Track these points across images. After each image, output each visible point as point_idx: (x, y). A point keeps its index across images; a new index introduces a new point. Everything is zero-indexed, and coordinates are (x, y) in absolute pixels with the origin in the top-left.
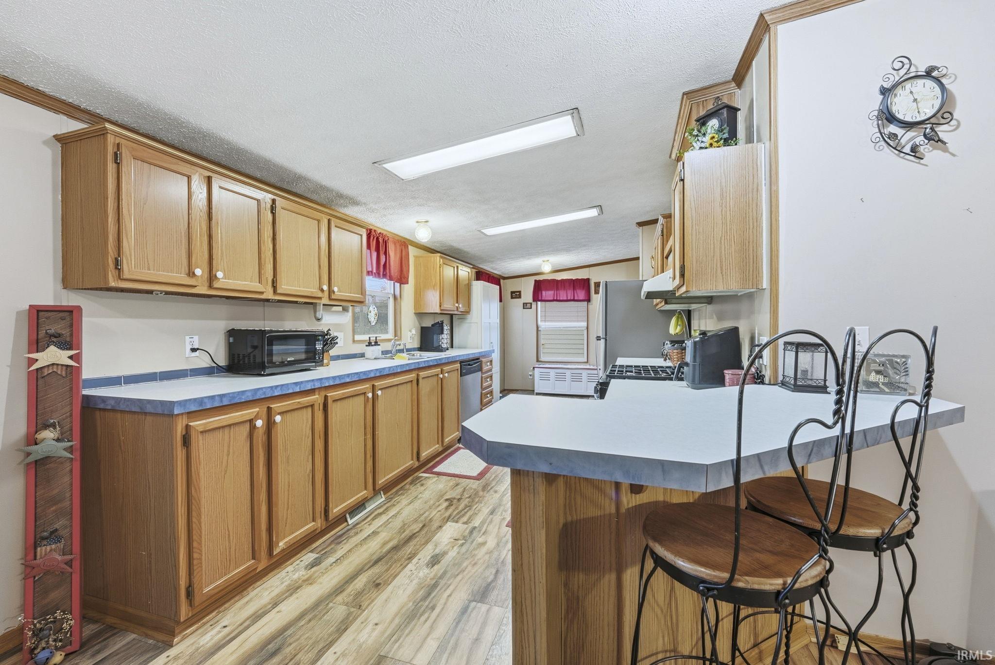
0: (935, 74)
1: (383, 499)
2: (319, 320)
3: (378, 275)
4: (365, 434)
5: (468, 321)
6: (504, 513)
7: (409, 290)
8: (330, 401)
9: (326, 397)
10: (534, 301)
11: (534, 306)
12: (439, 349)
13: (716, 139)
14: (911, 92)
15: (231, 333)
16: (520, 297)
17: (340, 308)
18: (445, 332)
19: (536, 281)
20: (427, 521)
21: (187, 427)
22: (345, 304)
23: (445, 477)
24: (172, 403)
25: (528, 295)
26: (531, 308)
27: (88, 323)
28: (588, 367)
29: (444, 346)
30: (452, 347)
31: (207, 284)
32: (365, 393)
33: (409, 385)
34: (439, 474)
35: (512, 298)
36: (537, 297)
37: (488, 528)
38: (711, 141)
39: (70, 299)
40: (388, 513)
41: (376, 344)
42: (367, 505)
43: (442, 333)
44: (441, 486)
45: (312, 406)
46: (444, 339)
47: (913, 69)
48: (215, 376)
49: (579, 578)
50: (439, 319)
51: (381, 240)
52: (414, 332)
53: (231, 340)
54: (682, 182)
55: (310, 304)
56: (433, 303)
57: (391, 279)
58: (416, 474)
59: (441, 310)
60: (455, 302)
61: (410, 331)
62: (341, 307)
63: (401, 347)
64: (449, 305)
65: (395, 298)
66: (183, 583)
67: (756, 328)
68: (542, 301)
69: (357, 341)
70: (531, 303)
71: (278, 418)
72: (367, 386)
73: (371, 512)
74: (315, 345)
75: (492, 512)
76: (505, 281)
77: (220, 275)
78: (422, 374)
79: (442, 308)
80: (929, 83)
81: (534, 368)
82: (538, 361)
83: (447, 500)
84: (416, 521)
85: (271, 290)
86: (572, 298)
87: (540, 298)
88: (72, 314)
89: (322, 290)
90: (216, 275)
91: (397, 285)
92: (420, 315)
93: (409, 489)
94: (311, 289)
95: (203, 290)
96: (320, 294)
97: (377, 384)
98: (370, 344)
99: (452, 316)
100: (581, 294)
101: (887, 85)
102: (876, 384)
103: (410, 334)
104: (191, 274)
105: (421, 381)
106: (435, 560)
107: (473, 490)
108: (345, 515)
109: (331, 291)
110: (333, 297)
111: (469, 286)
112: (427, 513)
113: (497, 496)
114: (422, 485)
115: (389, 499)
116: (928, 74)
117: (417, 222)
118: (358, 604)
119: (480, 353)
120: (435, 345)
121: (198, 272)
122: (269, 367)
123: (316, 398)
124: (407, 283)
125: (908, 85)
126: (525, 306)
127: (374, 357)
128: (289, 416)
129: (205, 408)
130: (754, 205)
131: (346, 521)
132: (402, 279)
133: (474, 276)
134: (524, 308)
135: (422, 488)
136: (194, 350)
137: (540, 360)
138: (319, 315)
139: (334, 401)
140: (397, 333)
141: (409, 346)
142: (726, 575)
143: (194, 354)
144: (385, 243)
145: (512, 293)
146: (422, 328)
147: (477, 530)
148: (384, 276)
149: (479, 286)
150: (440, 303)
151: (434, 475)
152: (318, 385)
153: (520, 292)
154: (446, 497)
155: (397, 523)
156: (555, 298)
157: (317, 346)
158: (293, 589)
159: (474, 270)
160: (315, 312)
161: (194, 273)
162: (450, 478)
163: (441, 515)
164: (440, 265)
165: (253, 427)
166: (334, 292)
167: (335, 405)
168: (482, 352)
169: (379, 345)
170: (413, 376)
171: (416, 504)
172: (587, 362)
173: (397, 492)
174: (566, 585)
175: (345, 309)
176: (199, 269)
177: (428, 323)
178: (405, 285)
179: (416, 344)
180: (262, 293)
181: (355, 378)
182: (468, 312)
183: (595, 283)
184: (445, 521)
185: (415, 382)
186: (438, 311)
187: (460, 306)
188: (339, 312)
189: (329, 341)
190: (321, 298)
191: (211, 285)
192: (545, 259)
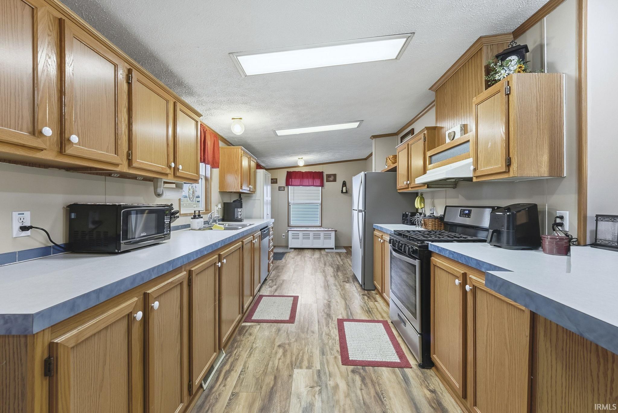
1: (224, 355)
2: (159, 195)
4: (215, 301)
5: (253, 198)
6: (332, 352)
7: (217, 173)
8: (194, 275)
9: (190, 272)
10: (286, 186)
11: (286, 189)
12: (238, 220)
13: (523, 69)
15: (73, 208)
16: (276, 183)
19: (288, 172)
20: (275, 371)
21: (52, 346)
23: (265, 324)
24: (28, 317)
25: (282, 181)
26: (284, 190)
28: (322, 229)
31: (56, 149)
32: (215, 263)
33: (238, 251)
34: (259, 322)
36: (288, 184)
37: (330, 370)
38: (520, 70)
40: (235, 369)
41: (199, 216)
42: (214, 365)
43: (241, 207)
44: (267, 333)
45: (180, 283)
48: (51, 258)
52: (219, 206)
53: (73, 216)
54: (507, 96)
56: (235, 184)
58: (240, 325)
60: (249, 184)
61: (217, 206)
62: (174, 185)
64: (246, 186)
67: (547, 205)
68: (292, 185)
69: (182, 214)
70: (284, 187)
71: (156, 305)
73: (219, 371)
74: (164, 220)
75: (323, 353)
77: (74, 139)
79: (241, 187)
81: (288, 231)
82: (288, 226)
83: (279, 346)
84: (265, 373)
85: (125, 163)
86: (312, 184)
87: (290, 184)
89: (170, 167)
90: (69, 140)
91: (209, 169)
92: (223, 193)
93: (242, 341)
94: (161, 165)
95: (50, 156)
96: (165, 171)
97: (222, 253)
98: (195, 217)
100: (318, 182)
103: (216, 208)
104: (36, 132)
107: (294, 333)
108: (201, 383)
109: (176, 169)
110: (178, 174)
111: (255, 173)
112: (271, 363)
113: (316, 336)
114: (250, 334)
115: (229, 354)
117: (233, 119)
120: (233, 217)
121: (48, 131)
124: (218, 168)
126: (280, 189)
127: (198, 228)
128: (166, 299)
129: (78, 312)
131: (202, 387)
132: (214, 164)
134: (279, 190)
135: (252, 338)
136: (24, 229)
137: (290, 225)
138: (159, 191)
139: (196, 274)
140: (208, 207)
143: (25, 233)
144: (205, 133)
146: (224, 204)
147: (322, 372)
150: (241, 184)
151: (255, 324)
152: (186, 261)
153: (276, 179)
154: (277, 344)
155: (251, 380)
156: (301, 184)
157: (165, 221)
160: (155, 186)
161: (41, 133)
162: (269, 324)
163: (283, 362)
164: (241, 155)
165: (131, 323)
166: (178, 169)
169: (202, 217)
171: (255, 355)
172: (321, 226)
173: (232, 345)
176: (47, 128)
177: (228, 200)
180: (117, 165)
181: (210, 250)
182: (254, 192)
183: (327, 175)
184: (290, 368)
185: (241, 248)
186: (240, 190)
187: (251, 187)
189: (173, 215)
190: (166, 175)
191: (61, 151)
192: (300, 157)
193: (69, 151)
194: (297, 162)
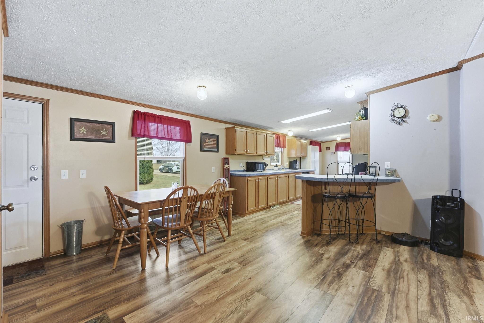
0: (403, 107)
1: (279, 206)
2: (263, 159)
3: (277, 147)
4: (275, 188)
7: (286, 150)
8: (268, 178)
9: (268, 177)
10: (335, 151)
11: (336, 153)
12: (296, 169)
13: (360, 118)
14: (398, 111)
15: (247, 163)
16: (330, 150)
17: (268, 156)
18: (298, 163)
19: (336, 143)
21: (248, 179)
22: (269, 155)
24: (246, 174)
25: (333, 149)
26: (334, 154)
27: (230, 161)
29: (297, 168)
30: (300, 168)
32: (275, 178)
33: (286, 177)
34: (294, 204)
35: (326, 150)
39: (227, 156)
40: (281, 208)
41: (277, 166)
42: (275, 206)
43: (296, 163)
44: (295, 206)
45: (265, 179)
46: (297, 165)
47: (398, 106)
49: (316, 204)
50: (295, 159)
51: (278, 136)
52: (287, 163)
53: (247, 164)
55: (262, 156)
56: (293, 154)
57: (281, 147)
58: (288, 203)
59: (296, 156)
60: (301, 153)
63: (283, 168)
64: (299, 154)
65: (282, 152)
66: (247, 207)
68: (339, 151)
69: (272, 165)
70: (334, 152)
71: (260, 180)
72: (276, 176)
73: (276, 208)
76: (323, 143)
77: (248, 150)
78: (290, 175)
79: (296, 155)
80: (402, 109)
83: (296, 208)
84: (288, 210)
85: (256, 153)
88: (228, 159)
89: (265, 152)
91: (282, 149)
92: (289, 158)
93: (286, 205)
94: (263, 153)
95: (245, 154)
96: (265, 153)
97: (278, 176)
98: (275, 166)
99: (300, 158)
101: (393, 109)
102: (388, 175)
103: (286, 164)
104: (244, 151)
105: (289, 177)
106: (292, 215)
108: (271, 206)
109: (267, 153)
110: (267, 154)
111: (307, 148)
114: (289, 205)
115: (281, 206)
116: (402, 107)
117: (289, 130)
118: (276, 217)
119: (309, 170)
120: (294, 167)
122: (255, 170)
123: (266, 177)
124: (285, 148)
125: (398, 109)
127: (276, 170)
128: (261, 180)
130: (367, 134)
131: (271, 208)
132: (284, 147)
133: (309, 143)
134: (331, 154)
136: (241, 166)
137: (338, 173)
138: (263, 158)
139: (269, 178)
140: (282, 163)
141: (286, 168)
142: (328, 195)
143: (241, 167)
144: (279, 137)
145: (326, 148)
146: (290, 162)
148: (279, 147)
149: (310, 147)
150: (296, 154)
152: (266, 174)
153: (330, 148)
155: (283, 210)
156: (345, 150)
157: (264, 166)
158: (263, 215)
159: (309, 141)
160: (263, 157)
162: (297, 205)
164: (296, 141)
165: (256, 181)
167: (270, 179)
168: (310, 170)
170: (287, 175)
171: (288, 208)
173: (283, 205)
174: (314, 205)
175: (269, 157)
177: (292, 160)
178: (285, 149)
179: (288, 167)
180: (254, 154)
181: (273, 174)
182: (306, 156)
184: (295, 211)
185: (288, 177)
186: (295, 156)
187: (303, 154)
188: (268, 157)
189: (266, 165)
190: (265, 154)
191: (247, 153)
192: (338, 135)
193: (248, 153)
194: (336, 138)
